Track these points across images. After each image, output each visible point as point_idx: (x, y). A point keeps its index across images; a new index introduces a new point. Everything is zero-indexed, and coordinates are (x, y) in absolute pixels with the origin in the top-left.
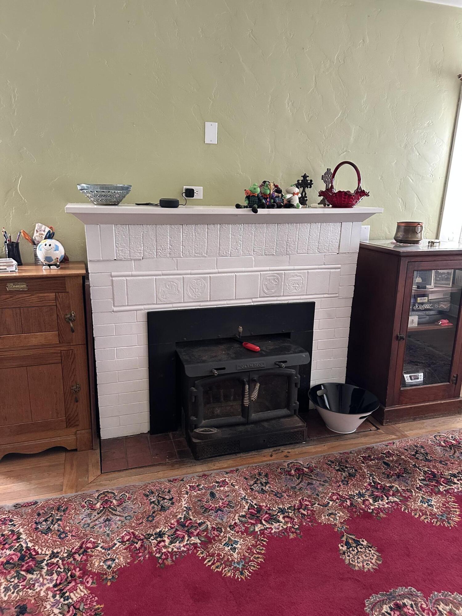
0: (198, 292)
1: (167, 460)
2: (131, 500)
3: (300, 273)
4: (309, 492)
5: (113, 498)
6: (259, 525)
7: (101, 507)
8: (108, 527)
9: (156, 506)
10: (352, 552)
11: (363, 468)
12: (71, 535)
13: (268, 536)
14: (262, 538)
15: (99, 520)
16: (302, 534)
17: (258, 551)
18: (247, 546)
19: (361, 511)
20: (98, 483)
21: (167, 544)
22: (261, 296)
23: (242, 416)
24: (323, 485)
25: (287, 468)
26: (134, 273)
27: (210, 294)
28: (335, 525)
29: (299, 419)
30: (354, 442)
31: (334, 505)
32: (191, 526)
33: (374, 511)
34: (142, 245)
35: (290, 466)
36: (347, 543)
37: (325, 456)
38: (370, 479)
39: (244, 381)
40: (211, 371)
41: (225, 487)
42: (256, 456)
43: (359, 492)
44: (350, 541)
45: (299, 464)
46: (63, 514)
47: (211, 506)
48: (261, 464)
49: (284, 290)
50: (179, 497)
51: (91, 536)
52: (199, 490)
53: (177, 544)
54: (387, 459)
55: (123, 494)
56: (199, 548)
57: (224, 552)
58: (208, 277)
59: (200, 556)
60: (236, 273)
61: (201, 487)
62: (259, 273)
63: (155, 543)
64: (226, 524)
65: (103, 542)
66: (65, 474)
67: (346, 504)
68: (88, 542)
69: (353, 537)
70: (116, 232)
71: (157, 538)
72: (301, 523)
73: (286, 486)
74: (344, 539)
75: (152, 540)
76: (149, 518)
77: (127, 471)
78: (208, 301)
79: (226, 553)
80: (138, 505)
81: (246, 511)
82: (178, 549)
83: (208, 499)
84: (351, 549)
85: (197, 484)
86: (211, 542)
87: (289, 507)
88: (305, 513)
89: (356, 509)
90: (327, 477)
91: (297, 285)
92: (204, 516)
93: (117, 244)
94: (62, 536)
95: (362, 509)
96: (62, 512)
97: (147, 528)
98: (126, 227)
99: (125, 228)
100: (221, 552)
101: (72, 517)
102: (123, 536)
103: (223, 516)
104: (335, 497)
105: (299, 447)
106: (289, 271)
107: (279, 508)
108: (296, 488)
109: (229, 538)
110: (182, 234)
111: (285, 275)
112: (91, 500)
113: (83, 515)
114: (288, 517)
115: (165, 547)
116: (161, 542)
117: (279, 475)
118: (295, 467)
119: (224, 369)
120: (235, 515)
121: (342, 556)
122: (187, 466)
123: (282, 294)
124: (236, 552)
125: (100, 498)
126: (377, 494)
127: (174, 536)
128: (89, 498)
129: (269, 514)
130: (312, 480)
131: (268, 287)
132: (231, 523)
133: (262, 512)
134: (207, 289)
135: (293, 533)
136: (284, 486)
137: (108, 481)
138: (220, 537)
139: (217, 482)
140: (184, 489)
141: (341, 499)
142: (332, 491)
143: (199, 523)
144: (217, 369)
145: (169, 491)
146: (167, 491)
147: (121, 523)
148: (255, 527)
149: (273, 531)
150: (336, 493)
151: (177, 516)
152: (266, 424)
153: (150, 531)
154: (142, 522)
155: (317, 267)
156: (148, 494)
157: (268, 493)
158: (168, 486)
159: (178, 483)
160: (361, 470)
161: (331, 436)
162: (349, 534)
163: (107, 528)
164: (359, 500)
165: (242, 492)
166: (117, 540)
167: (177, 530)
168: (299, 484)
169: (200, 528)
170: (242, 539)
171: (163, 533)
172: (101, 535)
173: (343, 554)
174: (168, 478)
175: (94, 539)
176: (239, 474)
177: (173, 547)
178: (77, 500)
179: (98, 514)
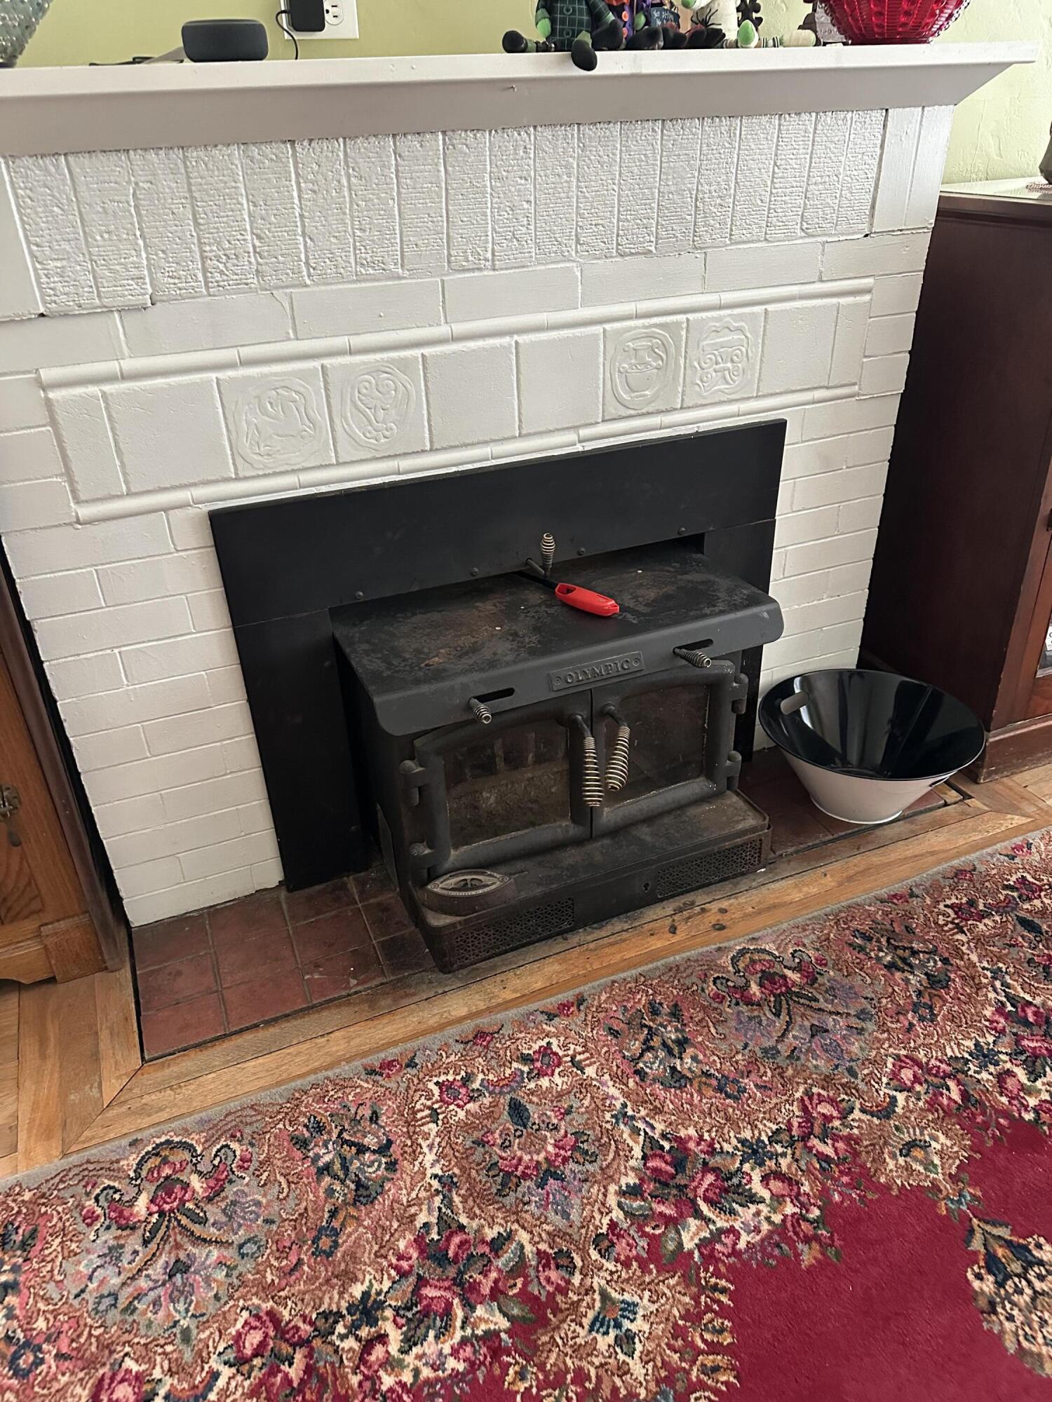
0: (384, 422)
1: (353, 982)
2: (252, 1169)
3: (741, 317)
4: (821, 1063)
5: (189, 1168)
6: (693, 1223)
7: (151, 1214)
8: (182, 1299)
9: (337, 1186)
10: (1015, 1298)
11: (964, 948)
12: (54, 1352)
13: (730, 1268)
14: (713, 1280)
15: (150, 1272)
16: (837, 1243)
17: (708, 1336)
18: (667, 1319)
19: (1002, 1121)
20: (135, 1104)
21: (394, 1348)
22: (607, 418)
23: (574, 820)
24: (861, 1031)
25: (733, 978)
26: (129, 365)
27: (430, 425)
28: (935, 1187)
29: (741, 804)
30: (909, 853)
31: (911, 1105)
32: (468, 1259)
33: (1043, 1114)
34: (141, 242)
35: (741, 965)
36: (993, 1264)
37: (837, 915)
38: (995, 990)
39: (575, 721)
40: (469, 708)
41: (552, 1075)
42: (625, 935)
43: (977, 1044)
44: (1000, 1252)
45: (768, 958)
46: (21, 1260)
47: (520, 1159)
48: (650, 966)
49: (684, 386)
50: (410, 1137)
51: (127, 1349)
52: (472, 1099)
53: (430, 1347)
54: (1026, 906)
55: (223, 1147)
56: (509, 1355)
57: (597, 1361)
58: (416, 358)
59: (515, 1388)
60: (516, 337)
61: (476, 1085)
62: (598, 329)
63: (354, 1351)
64: (583, 1231)
65: (171, 1372)
66: (21, 1081)
67: (950, 1098)
68: (119, 1378)
69: (1004, 1232)
70: (20, 192)
71: (359, 1328)
72: (824, 1193)
73: (745, 1048)
74: (977, 1244)
75: (343, 1337)
76: (319, 1239)
77: (228, 1044)
78: (423, 451)
79: (602, 1365)
80: (276, 1189)
81: (640, 1170)
82: (435, 1370)
83: (505, 1133)
84: (1010, 1286)
85: (463, 1073)
86: (545, 1322)
87: (773, 1133)
88: (828, 1150)
89: (984, 1113)
90: (866, 998)
91: (729, 365)
92: (504, 1206)
93: (38, 245)
94: (21, 1361)
95: (1006, 1114)
96: (19, 1253)
97: (319, 1288)
98: (57, 167)
99: (53, 169)
100: (584, 1364)
101: (52, 1271)
102: (239, 1334)
103: (566, 1198)
104: (907, 1075)
105: (751, 888)
106: (704, 315)
107: (743, 1142)
108: (778, 1052)
109: (605, 1296)
110: (298, 184)
111: (688, 331)
112: (116, 1184)
113: (92, 1257)
114: (779, 1176)
115: (390, 1364)
116: (372, 1347)
117: (716, 1005)
118: (758, 967)
119: (509, 692)
120: (605, 1187)
121: (989, 1322)
122: (416, 999)
123: (679, 400)
124: (637, 1354)
125: (144, 1174)
126: (1033, 1045)
127: (415, 1309)
128: (106, 1177)
129: (715, 1170)
130: (825, 1016)
131: (629, 380)
132: (597, 1228)
133: (689, 1166)
134: (419, 405)
135: (807, 1240)
136: (739, 1047)
137: (169, 1092)
138: (571, 1294)
139: (525, 1059)
140: (423, 1100)
141: (930, 1078)
142: (891, 1050)
143: (493, 1239)
144: (483, 699)
145: (374, 1112)
146: (368, 1113)
147: (227, 1275)
148: (680, 1235)
149: (742, 1245)
150: (906, 1057)
151: (413, 1218)
152: (644, 833)
153: (331, 1298)
154: (300, 1262)
155: (795, 290)
156: (307, 1134)
157: (696, 1084)
158: (368, 1095)
159: (399, 1079)
160: (962, 959)
161: (836, 836)
162: (987, 1223)
163: (181, 1307)
164: (984, 1075)
165: (613, 1091)
166: (220, 1354)
167: (422, 1282)
168: (783, 1035)
169: (500, 1263)
170: (647, 1294)
171: (375, 1300)
172: (162, 1341)
173: (989, 1314)
174: (364, 1061)
175: (137, 1361)
176: (589, 1017)
177: (419, 1364)
178: (66, 1194)
179: (146, 1243)
